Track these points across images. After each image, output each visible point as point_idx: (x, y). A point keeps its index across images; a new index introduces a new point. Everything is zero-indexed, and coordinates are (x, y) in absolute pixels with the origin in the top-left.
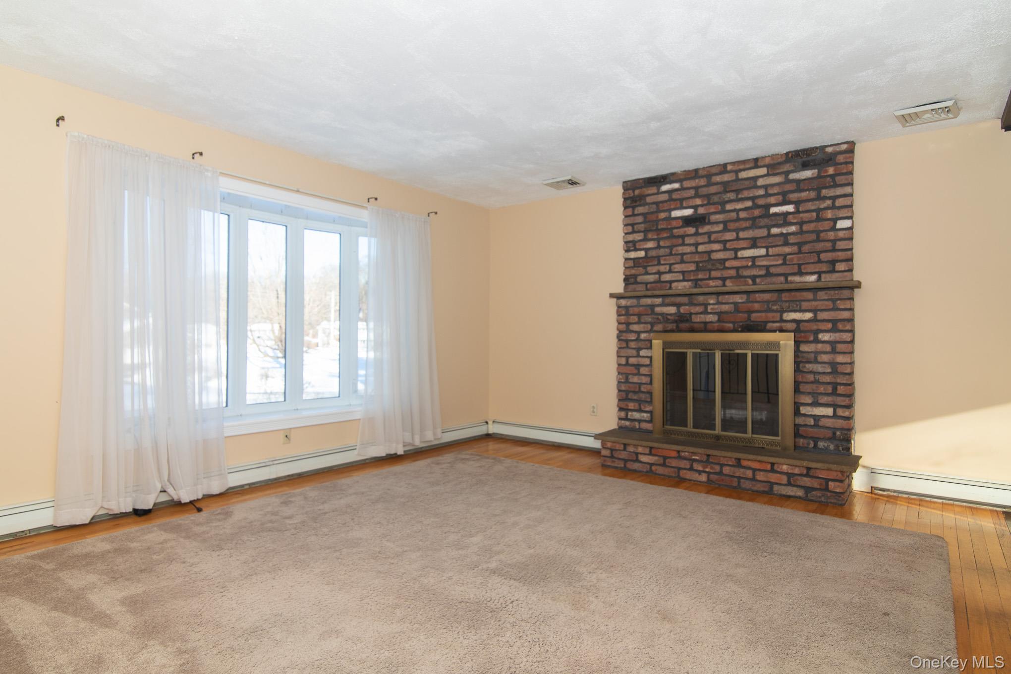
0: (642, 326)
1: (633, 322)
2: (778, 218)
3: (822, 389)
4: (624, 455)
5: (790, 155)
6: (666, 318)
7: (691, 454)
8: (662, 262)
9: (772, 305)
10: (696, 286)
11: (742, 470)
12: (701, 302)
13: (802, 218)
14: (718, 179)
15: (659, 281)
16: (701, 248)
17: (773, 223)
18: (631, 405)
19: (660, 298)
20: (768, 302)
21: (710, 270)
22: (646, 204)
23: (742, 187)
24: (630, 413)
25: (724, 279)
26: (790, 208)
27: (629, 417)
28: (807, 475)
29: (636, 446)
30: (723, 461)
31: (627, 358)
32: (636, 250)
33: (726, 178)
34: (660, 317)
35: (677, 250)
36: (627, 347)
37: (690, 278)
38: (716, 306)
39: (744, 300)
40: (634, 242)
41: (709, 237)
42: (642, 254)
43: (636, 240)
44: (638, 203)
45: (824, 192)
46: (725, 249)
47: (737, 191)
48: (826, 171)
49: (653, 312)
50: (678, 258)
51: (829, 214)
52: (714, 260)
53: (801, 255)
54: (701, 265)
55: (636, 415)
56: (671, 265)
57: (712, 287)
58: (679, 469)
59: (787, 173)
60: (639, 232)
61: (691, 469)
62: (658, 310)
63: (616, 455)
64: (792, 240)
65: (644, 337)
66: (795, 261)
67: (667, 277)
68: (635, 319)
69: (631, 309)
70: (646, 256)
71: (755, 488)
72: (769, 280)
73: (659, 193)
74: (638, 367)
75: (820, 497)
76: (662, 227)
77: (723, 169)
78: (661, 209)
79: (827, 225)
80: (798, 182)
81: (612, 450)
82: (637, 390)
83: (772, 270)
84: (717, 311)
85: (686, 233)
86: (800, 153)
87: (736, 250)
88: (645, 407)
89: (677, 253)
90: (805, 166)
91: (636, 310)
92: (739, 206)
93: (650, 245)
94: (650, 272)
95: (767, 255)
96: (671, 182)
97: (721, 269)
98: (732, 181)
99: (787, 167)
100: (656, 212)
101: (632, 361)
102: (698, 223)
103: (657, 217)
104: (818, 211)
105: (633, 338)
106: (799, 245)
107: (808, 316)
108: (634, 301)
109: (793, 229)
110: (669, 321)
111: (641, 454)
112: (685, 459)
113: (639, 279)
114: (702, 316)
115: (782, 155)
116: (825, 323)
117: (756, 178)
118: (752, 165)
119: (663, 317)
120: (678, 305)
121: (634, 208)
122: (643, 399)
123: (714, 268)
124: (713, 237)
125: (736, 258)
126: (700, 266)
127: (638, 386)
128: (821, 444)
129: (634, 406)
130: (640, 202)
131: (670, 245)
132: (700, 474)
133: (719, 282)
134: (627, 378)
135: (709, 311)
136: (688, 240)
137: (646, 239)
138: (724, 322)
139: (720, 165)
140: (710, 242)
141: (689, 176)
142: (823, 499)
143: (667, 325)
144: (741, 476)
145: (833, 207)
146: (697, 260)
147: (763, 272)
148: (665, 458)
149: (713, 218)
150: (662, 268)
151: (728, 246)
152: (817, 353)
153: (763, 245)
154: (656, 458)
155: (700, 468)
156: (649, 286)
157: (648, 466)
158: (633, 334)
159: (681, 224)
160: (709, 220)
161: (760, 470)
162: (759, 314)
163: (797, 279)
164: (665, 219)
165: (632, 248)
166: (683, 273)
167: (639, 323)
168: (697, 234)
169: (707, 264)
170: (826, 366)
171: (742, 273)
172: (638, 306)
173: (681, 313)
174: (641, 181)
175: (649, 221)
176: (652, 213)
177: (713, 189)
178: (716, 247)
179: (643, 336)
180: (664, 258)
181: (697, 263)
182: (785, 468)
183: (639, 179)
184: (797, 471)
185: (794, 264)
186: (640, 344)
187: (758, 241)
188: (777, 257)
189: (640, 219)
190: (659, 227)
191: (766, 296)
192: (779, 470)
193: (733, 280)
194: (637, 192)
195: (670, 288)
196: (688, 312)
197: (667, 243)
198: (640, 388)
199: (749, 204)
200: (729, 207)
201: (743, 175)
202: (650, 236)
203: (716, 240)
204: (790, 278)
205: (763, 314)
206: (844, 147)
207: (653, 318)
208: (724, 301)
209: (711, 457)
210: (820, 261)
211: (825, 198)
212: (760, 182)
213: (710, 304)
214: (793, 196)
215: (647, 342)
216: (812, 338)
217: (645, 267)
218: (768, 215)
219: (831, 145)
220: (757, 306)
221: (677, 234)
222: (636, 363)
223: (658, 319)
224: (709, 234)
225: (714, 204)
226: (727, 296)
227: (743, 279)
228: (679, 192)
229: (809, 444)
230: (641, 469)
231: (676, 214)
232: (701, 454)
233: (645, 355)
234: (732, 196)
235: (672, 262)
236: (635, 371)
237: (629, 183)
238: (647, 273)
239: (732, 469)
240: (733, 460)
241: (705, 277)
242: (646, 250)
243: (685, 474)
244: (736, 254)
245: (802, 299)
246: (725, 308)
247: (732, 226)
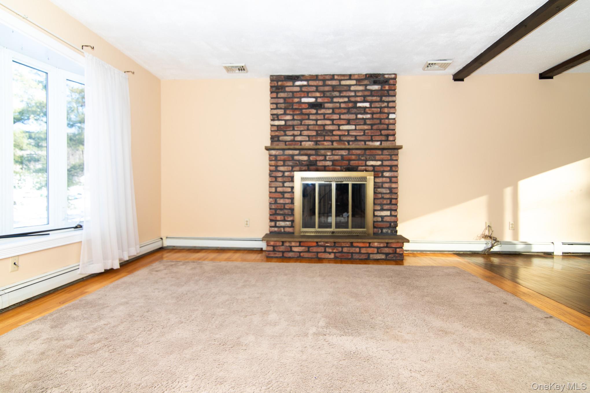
0: (286, 167)
1: (280, 165)
2: (361, 109)
3: (385, 202)
4: (282, 249)
5: (368, 76)
6: (302, 163)
7: (325, 243)
8: (296, 129)
9: (361, 157)
10: (316, 144)
11: (354, 249)
12: (323, 154)
13: (373, 111)
14: (329, 83)
15: (293, 141)
16: (319, 122)
17: (359, 112)
18: (279, 218)
19: (297, 150)
20: (359, 155)
21: (324, 136)
22: (285, 92)
23: (342, 89)
24: (278, 223)
25: (332, 141)
26: (367, 105)
27: (277, 225)
28: (387, 247)
29: (290, 242)
30: (343, 245)
31: (276, 188)
32: (279, 120)
33: (334, 83)
34: (297, 162)
35: (305, 123)
36: (276, 181)
37: (312, 140)
38: (331, 157)
39: (346, 154)
40: (277, 115)
41: (324, 116)
42: (283, 123)
43: (279, 114)
44: (280, 90)
45: (384, 98)
46: (333, 124)
47: (340, 92)
48: (385, 87)
49: (293, 159)
50: (306, 127)
51: (386, 110)
52: (327, 130)
53: (373, 131)
54: (319, 132)
55: (282, 224)
56: (301, 131)
57: (325, 145)
58: (318, 253)
59: (366, 85)
60: (281, 109)
61: (325, 252)
62: (296, 158)
63: (276, 249)
64: (368, 122)
65: (288, 175)
66: (370, 134)
67: (299, 138)
68: (281, 163)
69: (279, 157)
70: (285, 125)
71: (361, 258)
72: (356, 143)
73: (294, 86)
74: (283, 193)
75: (393, 257)
76: (296, 107)
77: (332, 77)
78: (295, 96)
79: (385, 116)
80: (371, 91)
81: (274, 246)
82: (283, 208)
83: (358, 138)
84: (332, 159)
85: (311, 113)
86: (373, 75)
87: (339, 125)
88: (288, 218)
89: (305, 124)
90: (375, 83)
91: (282, 158)
92: (341, 100)
93: (288, 117)
94: (288, 134)
95: (356, 129)
96: (302, 80)
97: (331, 136)
98: (337, 85)
99: (366, 82)
100: (292, 98)
101: (279, 189)
102: (317, 107)
103: (293, 101)
104: (381, 108)
105: (280, 175)
106: (372, 125)
107: (379, 163)
108: (281, 152)
109: (369, 116)
110: (303, 165)
111: (294, 246)
112: (321, 246)
113: (281, 138)
114: (323, 162)
115: (363, 75)
116: (387, 167)
117: (350, 86)
118: (348, 78)
119: (299, 163)
120: (309, 155)
121: (277, 93)
122: (287, 213)
123: (326, 135)
124: (326, 116)
125: (339, 130)
126: (319, 133)
127: (283, 205)
128: (385, 231)
129: (281, 218)
130: (282, 90)
131: (301, 119)
132: (330, 254)
133: (330, 143)
134: (276, 201)
135: (327, 159)
136: (311, 117)
137: (285, 114)
138: (335, 166)
139: (330, 75)
140: (325, 119)
141: (313, 79)
142: (394, 258)
143: (302, 167)
144: (353, 252)
145: (388, 107)
146: (317, 129)
147: (353, 139)
148: (309, 247)
149: (327, 105)
150: (296, 133)
151: (335, 122)
152: (383, 183)
153: (354, 124)
154: (303, 248)
155: (330, 251)
156: (287, 143)
157: (298, 254)
158: (280, 173)
159: (307, 107)
160: (324, 106)
161: (363, 247)
162: (354, 162)
163: (370, 143)
164: (297, 103)
165: (276, 119)
166: (309, 136)
167: (284, 165)
168: (317, 114)
169: (322, 132)
170: (387, 189)
171: (343, 138)
172: (284, 155)
173: (311, 160)
174: (282, 77)
175: (287, 103)
176: (289, 98)
177: (327, 88)
178: (328, 122)
179: (287, 174)
180: (297, 126)
181: (317, 131)
182: (376, 244)
183: (281, 76)
184: (382, 245)
185: (369, 135)
186: (285, 179)
187: (351, 121)
188: (360, 131)
189: (282, 101)
190: (294, 107)
191: (359, 152)
192: (373, 246)
193: (337, 142)
194: (280, 83)
195: (301, 145)
196: (315, 160)
197: (299, 117)
198: (284, 206)
199: (346, 100)
200: (335, 100)
201: (343, 83)
202: (288, 112)
203: (328, 118)
204: (367, 143)
205: (357, 162)
206: (393, 76)
207: (293, 163)
208: (336, 154)
209: (336, 243)
210: (381, 135)
211: (384, 102)
212: (353, 88)
213: (328, 155)
214: (369, 98)
215: (289, 178)
216: (380, 175)
217: (285, 131)
218: (355, 107)
219: (387, 74)
220: (353, 157)
221: (305, 113)
222: (282, 191)
223: (296, 163)
224: (324, 114)
225: (327, 97)
226: (337, 151)
227: (343, 142)
228: (307, 87)
229: (378, 231)
230: (293, 256)
231: (304, 100)
232: (331, 242)
233: (288, 186)
234: (337, 94)
235: (302, 129)
236: (281, 196)
237: (275, 77)
238: (286, 135)
239: (349, 248)
240: (349, 243)
241: (321, 140)
242: (286, 121)
243: (321, 255)
244: (339, 127)
245: (376, 154)
246: (336, 158)
247: (337, 111)
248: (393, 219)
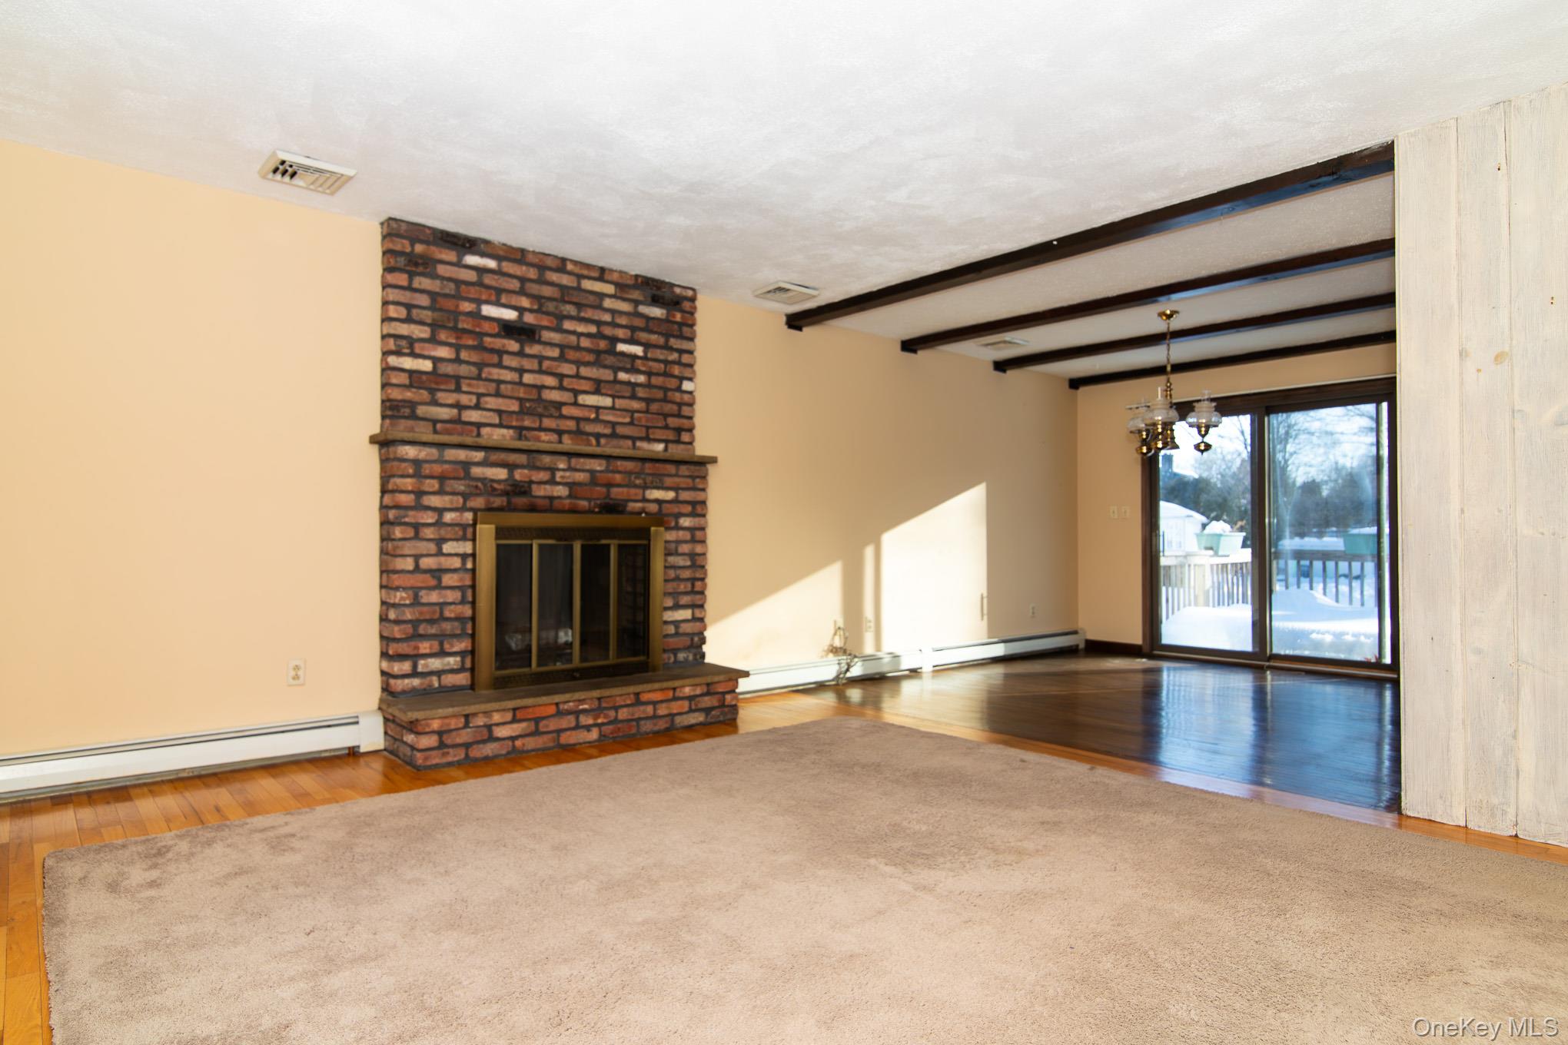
0: (447, 498)
1: (431, 490)
2: (626, 359)
3: (682, 587)
4: (465, 736)
5: (640, 280)
6: (491, 486)
7: (577, 703)
8: (465, 388)
9: (636, 478)
10: (520, 438)
11: (642, 708)
12: (547, 466)
13: (650, 367)
14: (554, 277)
15: (457, 421)
16: (528, 378)
17: (621, 365)
18: (425, 647)
19: (481, 451)
20: (630, 473)
21: (541, 416)
22: (434, 276)
23: (584, 302)
24: (422, 662)
25: (560, 433)
26: (638, 350)
27: (420, 669)
28: (708, 693)
29: (487, 713)
30: (620, 701)
31: (417, 557)
32: (414, 355)
33: (565, 280)
34: (480, 484)
35: (490, 373)
36: (417, 537)
37: (510, 424)
38: (568, 474)
39: (603, 468)
40: (411, 341)
41: (540, 364)
42: (426, 365)
43: (414, 337)
44: (421, 269)
45: (673, 342)
46: (561, 388)
47: (579, 306)
48: (674, 316)
49: (467, 476)
50: (492, 387)
51: (676, 370)
52: (546, 401)
53: (649, 416)
54: (528, 405)
55: (435, 664)
56: (479, 396)
57: (543, 442)
58: (559, 731)
59: (636, 303)
60: (421, 323)
61: (578, 727)
62: (477, 471)
63: (449, 742)
64: (641, 393)
65: (452, 519)
66: (643, 423)
67: (473, 416)
68: (432, 485)
69: (426, 466)
70: (435, 372)
71: (656, 728)
72: (615, 442)
73: (459, 264)
74: (437, 574)
75: (719, 716)
76: (465, 326)
77: (560, 265)
78: (464, 295)
79: (672, 383)
80: (648, 318)
81: (440, 733)
82: (437, 616)
83: (620, 430)
84: (569, 480)
85: (505, 349)
86: (650, 282)
87: (576, 393)
88: (452, 646)
89: (491, 377)
90: (656, 301)
91: (437, 469)
92: (581, 328)
93: (443, 352)
94: (441, 401)
95: (613, 408)
96: (483, 255)
97: (556, 417)
98: (572, 288)
99: (636, 295)
100: (453, 297)
101: (427, 563)
102: (523, 337)
103: (457, 306)
104: (666, 362)
105: (430, 521)
106: (648, 401)
107: (671, 495)
108: (433, 452)
109: (641, 379)
110: (496, 493)
111: (497, 725)
112: (569, 712)
113: (421, 410)
114: (548, 487)
115: (631, 276)
116: (686, 505)
117: (602, 296)
118: (596, 274)
119: (485, 485)
120: (511, 467)
121: (411, 275)
122: (448, 633)
123: (546, 414)
124: (546, 364)
125: (575, 404)
126: (526, 407)
127: (437, 608)
128: (681, 656)
129: (431, 648)
130: (426, 268)
131: (478, 361)
132: (589, 731)
133: (554, 437)
134: (416, 596)
135: (558, 479)
136: (508, 361)
137: (433, 340)
138: (576, 498)
139: (556, 257)
140: (540, 371)
141: (513, 256)
142: (721, 718)
143: (492, 499)
144: (642, 716)
145: (679, 363)
146: (521, 395)
147: (608, 431)
148: (537, 720)
149: (547, 335)
150: (465, 399)
151: (566, 382)
152: (678, 542)
153: (609, 392)
154: (524, 725)
155: (590, 721)
156: (439, 426)
157: (510, 743)
158: (430, 513)
159: (497, 330)
160: (540, 337)
161: (662, 702)
162: (620, 490)
163: (644, 445)
164: (469, 314)
165: (407, 351)
166: (500, 412)
167: (441, 492)
168: (521, 354)
169: (535, 406)
170: (686, 558)
171: (584, 427)
172: (440, 461)
173: (516, 481)
174: (428, 231)
175: (441, 310)
176: (446, 296)
177: (547, 291)
178: (550, 381)
179: (449, 517)
180: (467, 381)
181: (521, 400)
182: (687, 691)
183: (424, 226)
184: (698, 691)
185: (642, 426)
186: (443, 532)
187: (602, 385)
188: (624, 413)
189: (424, 300)
190: (460, 326)
191: (629, 465)
192: (681, 695)
193: (572, 436)
194: (419, 248)
195: (479, 435)
196: (527, 480)
197: (474, 357)
198: (441, 613)
199: (593, 329)
200: (568, 325)
201: (587, 285)
202: (443, 336)
203: (549, 370)
204: (639, 444)
205: (625, 490)
206: (690, 293)
207: (469, 486)
208: (578, 467)
209: (602, 700)
210: (667, 427)
211: (672, 349)
212: (608, 303)
213: (559, 470)
214: (643, 336)
215: (457, 529)
216: (673, 524)
217: (432, 391)
218: (612, 351)
219: (679, 286)
220: (618, 478)
221: (492, 346)
222: (434, 567)
223: (477, 487)
224: (541, 359)
225: (547, 313)
226: (582, 460)
227: (585, 437)
228: (496, 277)
229: (669, 658)
230: (496, 752)
231: (488, 310)
232: (592, 699)
233: (453, 551)
234: (570, 309)
235: (481, 390)
236: (433, 582)
237: (404, 227)
238: (435, 403)
239: (631, 709)
240: (632, 696)
241: (533, 425)
242: (436, 360)
243: (568, 738)
244: (576, 397)
245: (666, 472)
246: (580, 477)
247: (571, 355)
248: (696, 626)
